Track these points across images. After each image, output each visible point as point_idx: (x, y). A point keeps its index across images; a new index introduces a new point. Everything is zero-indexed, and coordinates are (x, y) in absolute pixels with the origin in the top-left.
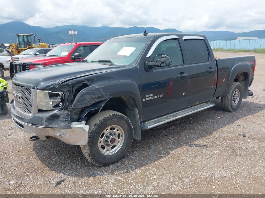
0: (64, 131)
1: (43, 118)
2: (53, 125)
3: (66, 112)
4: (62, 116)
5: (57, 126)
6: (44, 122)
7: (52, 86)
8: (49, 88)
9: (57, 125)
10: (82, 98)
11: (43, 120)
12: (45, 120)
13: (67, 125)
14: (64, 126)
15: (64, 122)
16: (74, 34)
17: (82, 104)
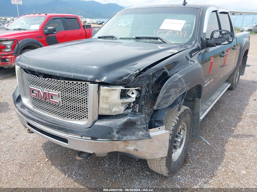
0: (141, 142)
1: (112, 128)
2: (128, 136)
3: (143, 115)
4: (139, 123)
5: (134, 138)
6: (115, 134)
7: (126, 78)
8: (121, 81)
9: (134, 136)
10: (167, 94)
11: (113, 131)
12: (115, 131)
13: (146, 134)
14: (143, 136)
15: (142, 131)
16: (18, 4)
17: (166, 103)
